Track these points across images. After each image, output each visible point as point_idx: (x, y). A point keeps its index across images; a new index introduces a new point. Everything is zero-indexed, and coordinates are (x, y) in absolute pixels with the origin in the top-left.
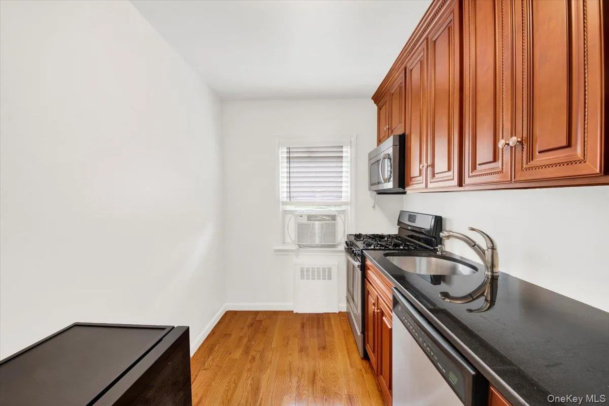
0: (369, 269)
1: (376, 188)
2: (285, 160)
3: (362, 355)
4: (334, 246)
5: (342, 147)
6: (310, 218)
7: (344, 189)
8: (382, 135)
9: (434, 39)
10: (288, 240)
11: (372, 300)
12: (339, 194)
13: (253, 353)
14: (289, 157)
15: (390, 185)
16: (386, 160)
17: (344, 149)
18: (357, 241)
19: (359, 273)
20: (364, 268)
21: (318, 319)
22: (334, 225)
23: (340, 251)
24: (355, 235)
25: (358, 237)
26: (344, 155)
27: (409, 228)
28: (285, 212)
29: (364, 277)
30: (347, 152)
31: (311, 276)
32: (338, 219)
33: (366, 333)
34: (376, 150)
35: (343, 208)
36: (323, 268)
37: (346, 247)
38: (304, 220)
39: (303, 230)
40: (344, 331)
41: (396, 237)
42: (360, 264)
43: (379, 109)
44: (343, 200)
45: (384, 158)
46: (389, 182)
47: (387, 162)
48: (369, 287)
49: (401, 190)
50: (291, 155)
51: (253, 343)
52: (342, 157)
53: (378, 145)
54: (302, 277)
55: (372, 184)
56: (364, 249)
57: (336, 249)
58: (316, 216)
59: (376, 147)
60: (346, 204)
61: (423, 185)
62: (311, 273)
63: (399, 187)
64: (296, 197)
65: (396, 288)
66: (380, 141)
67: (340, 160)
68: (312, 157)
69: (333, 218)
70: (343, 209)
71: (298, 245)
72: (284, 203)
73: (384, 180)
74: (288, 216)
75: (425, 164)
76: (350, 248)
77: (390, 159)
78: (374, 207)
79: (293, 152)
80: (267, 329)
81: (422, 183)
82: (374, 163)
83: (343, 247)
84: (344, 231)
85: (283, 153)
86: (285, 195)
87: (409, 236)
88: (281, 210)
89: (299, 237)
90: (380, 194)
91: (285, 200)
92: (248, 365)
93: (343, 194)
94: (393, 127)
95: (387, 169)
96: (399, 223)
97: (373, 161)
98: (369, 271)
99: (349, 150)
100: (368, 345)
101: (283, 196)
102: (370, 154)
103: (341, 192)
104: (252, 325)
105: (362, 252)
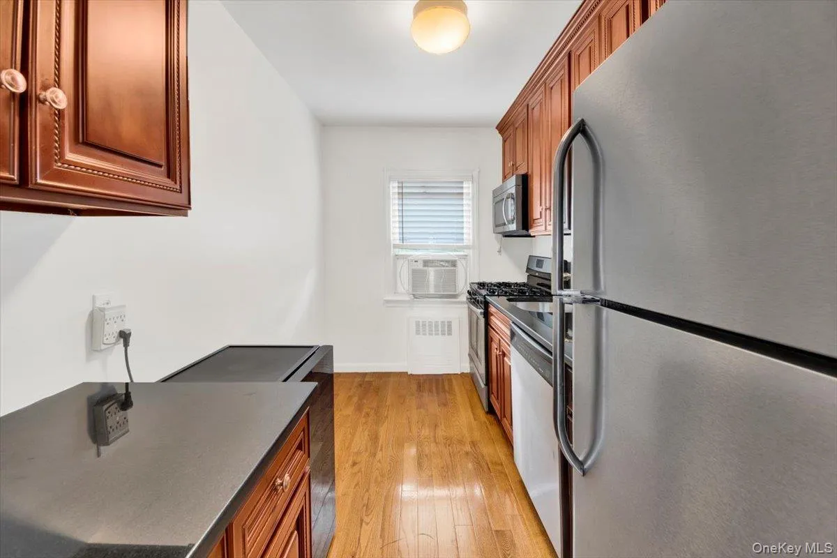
0: (492, 315)
1: (501, 229)
2: (397, 196)
3: (487, 410)
4: (454, 296)
5: (462, 182)
6: (426, 263)
7: (465, 231)
8: (507, 172)
9: (551, 85)
10: (400, 289)
11: (494, 346)
12: (459, 236)
13: (366, 410)
14: (402, 193)
15: (513, 227)
16: (510, 200)
17: (465, 185)
18: (480, 289)
19: (482, 321)
20: (487, 315)
21: (437, 381)
22: (454, 272)
23: (462, 303)
24: (478, 284)
25: (482, 285)
26: (465, 191)
27: (537, 274)
28: (397, 257)
29: (487, 324)
30: (468, 188)
31: (427, 331)
32: (459, 264)
33: (490, 385)
34: (501, 188)
35: (465, 252)
36: (443, 322)
37: (469, 297)
38: (420, 266)
39: (418, 278)
40: (467, 390)
41: (524, 285)
42: (483, 311)
43: (504, 141)
44: (465, 243)
45: (508, 198)
46: (513, 223)
47: (510, 202)
48: (492, 333)
49: (524, 232)
50: (405, 191)
51: (365, 401)
52: (462, 194)
53: (503, 182)
54: (418, 332)
55: (497, 226)
56: (488, 295)
57: (458, 300)
58: (433, 261)
59: (501, 183)
60: (467, 247)
61: (543, 228)
62: (427, 328)
63: (523, 229)
64: (410, 239)
65: (513, 323)
66: (505, 178)
67: (459, 197)
68: (429, 193)
69: (454, 264)
70: (465, 254)
71: (413, 295)
72: (395, 246)
73: (508, 221)
74: (400, 262)
75: (544, 207)
76: (473, 297)
77: (514, 199)
78: (499, 251)
79: (406, 187)
80: (378, 389)
81: (542, 225)
82: (498, 201)
83: (464, 297)
84: (466, 280)
85: (394, 188)
86: (397, 236)
87: (538, 284)
88: (392, 255)
89: (413, 286)
90: (506, 236)
91: (398, 242)
92: (364, 420)
93: (465, 236)
94: (517, 165)
95: (511, 209)
96: (528, 270)
97: (498, 199)
98: (492, 317)
99: (471, 185)
100: (492, 396)
101: (395, 237)
102: (494, 192)
103: (463, 234)
104: (361, 385)
105: (485, 298)
